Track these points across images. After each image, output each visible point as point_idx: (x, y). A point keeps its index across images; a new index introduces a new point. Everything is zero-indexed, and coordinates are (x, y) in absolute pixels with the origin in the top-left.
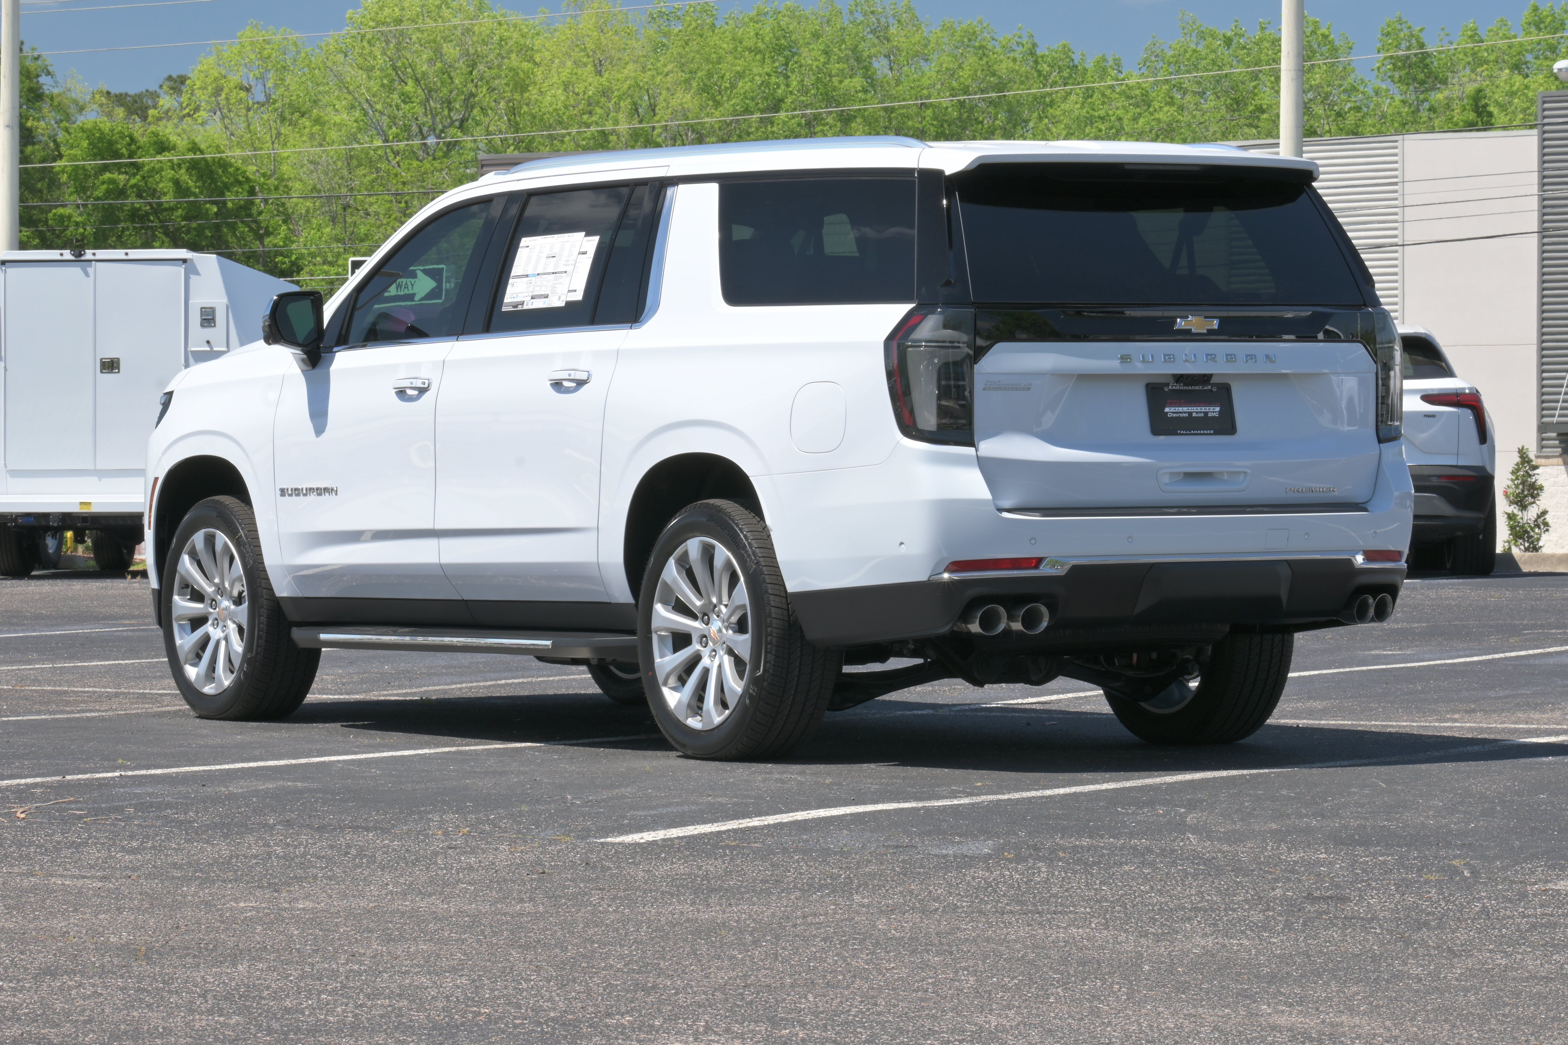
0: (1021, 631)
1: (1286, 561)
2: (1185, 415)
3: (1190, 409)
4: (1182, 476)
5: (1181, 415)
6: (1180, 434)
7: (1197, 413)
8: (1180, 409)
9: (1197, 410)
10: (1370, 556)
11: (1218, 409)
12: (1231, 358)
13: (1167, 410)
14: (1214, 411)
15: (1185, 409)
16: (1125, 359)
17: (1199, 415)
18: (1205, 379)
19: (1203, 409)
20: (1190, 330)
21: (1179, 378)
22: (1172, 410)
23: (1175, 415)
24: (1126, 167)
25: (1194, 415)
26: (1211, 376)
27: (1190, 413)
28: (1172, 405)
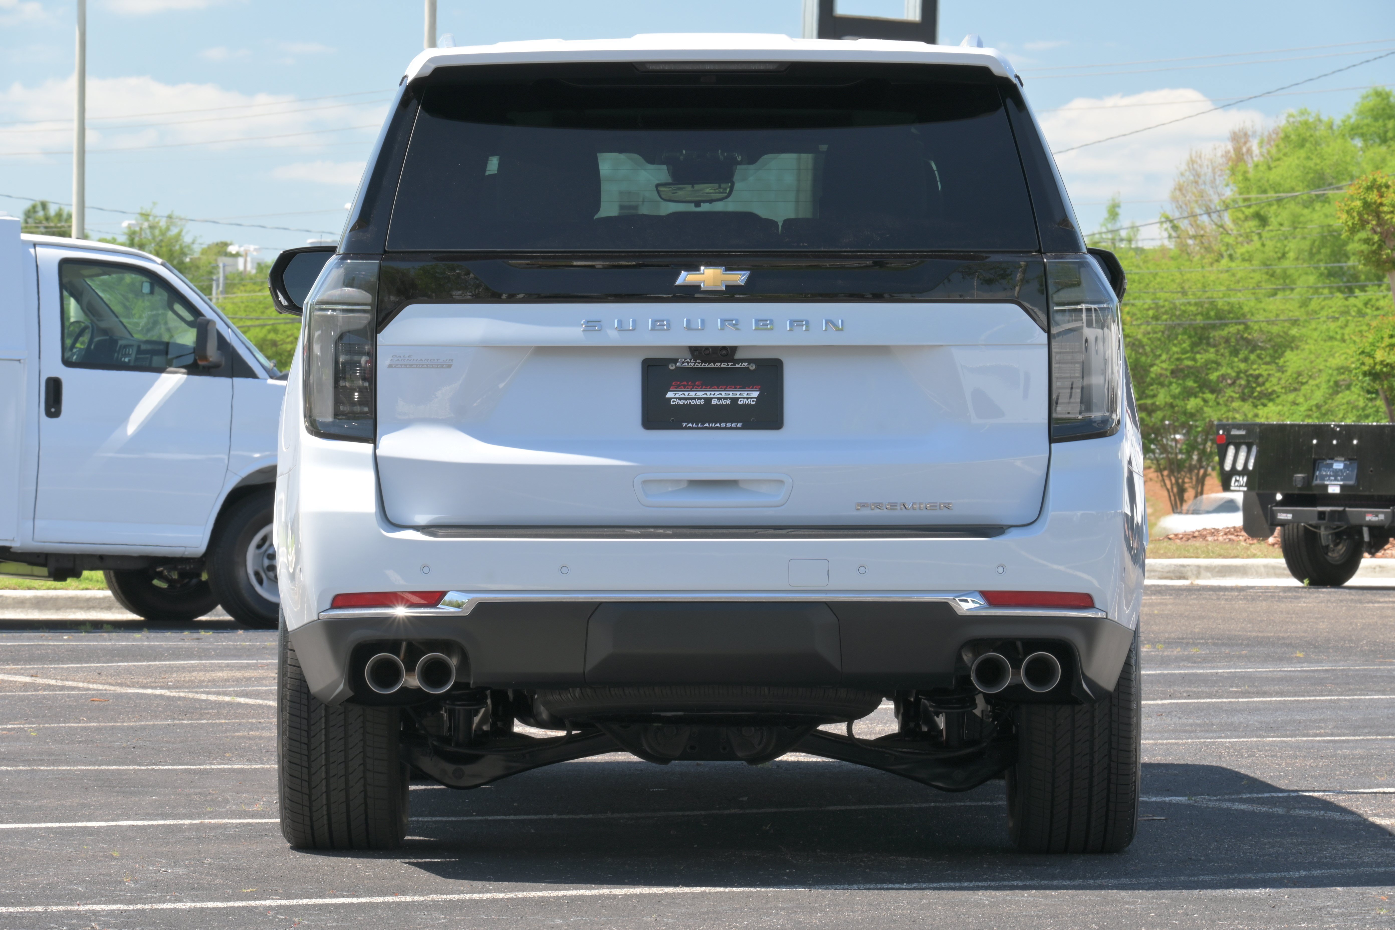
0: (419, 690)
1: (825, 603)
2: (698, 402)
3: (709, 394)
4: (685, 485)
5: (693, 402)
6: (686, 428)
7: (719, 399)
8: (692, 394)
9: (719, 396)
10: (992, 598)
11: (755, 394)
12: (763, 324)
13: (670, 395)
14: (749, 396)
15: (700, 394)
16: (591, 325)
17: (724, 402)
18: (727, 353)
19: (731, 394)
20: (699, 286)
21: (697, 352)
22: (679, 394)
23: (682, 402)
24: (651, 67)
25: (714, 402)
26: (734, 349)
27: (708, 400)
28: (677, 388)
